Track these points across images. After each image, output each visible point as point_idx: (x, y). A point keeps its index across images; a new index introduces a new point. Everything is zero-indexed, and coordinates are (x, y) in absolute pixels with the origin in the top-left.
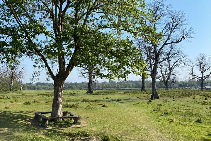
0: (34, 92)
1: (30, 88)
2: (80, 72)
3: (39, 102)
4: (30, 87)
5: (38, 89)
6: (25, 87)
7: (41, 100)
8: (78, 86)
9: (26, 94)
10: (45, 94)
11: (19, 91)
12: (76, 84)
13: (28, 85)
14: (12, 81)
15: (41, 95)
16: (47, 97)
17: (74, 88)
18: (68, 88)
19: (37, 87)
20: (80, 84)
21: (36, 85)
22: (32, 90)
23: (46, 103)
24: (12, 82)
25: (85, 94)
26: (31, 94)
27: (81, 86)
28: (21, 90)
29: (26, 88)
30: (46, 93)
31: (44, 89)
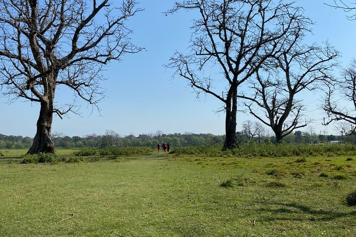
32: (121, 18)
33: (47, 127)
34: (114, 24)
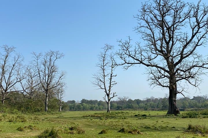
0: (77, 114)
1: (73, 108)
2: (151, 75)
3: (83, 132)
4: (73, 106)
5: (84, 109)
6: (66, 106)
7: (89, 126)
8: (142, 105)
9: (65, 116)
10: (94, 116)
11: (57, 112)
12: (138, 101)
13: (71, 104)
14: (47, 96)
15: (88, 118)
16: (98, 120)
17: (136, 107)
18: (126, 108)
19: (82, 106)
20: (143, 102)
21: (80, 103)
22: (75, 110)
23: (101, 133)
24: (46, 98)
25: (164, 116)
26: (73, 116)
27: (146, 104)
28: (61, 110)
29: (67, 108)
30: (96, 114)
31: (92, 109)
32: (205, 34)
33: (174, 100)
34: (201, 38)
